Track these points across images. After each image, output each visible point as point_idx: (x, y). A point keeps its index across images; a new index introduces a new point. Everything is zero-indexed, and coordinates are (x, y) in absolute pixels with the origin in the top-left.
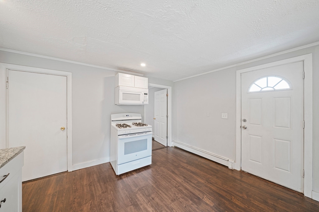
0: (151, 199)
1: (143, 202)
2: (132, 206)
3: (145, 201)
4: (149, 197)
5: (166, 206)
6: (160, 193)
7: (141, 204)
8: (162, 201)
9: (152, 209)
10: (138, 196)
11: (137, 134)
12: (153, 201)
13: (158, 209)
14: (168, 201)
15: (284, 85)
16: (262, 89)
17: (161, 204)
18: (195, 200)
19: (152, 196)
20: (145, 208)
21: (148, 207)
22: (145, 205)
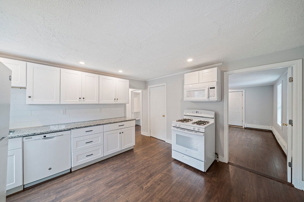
0: (159, 183)
1: (154, 179)
2: (150, 174)
3: (156, 180)
4: (160, 181)
5: (154, 194)
6: (166, 189)
7: (152, 178)
8: (158, 191)
10: (159, 175)
11: (186, 130)
12: (157, 185)
13: (150, 189)
14: (160, 196)
17: (155, 191)
19: (161, 183)
20: (149, 181)
21: (150, 182)
22: (152, 181)
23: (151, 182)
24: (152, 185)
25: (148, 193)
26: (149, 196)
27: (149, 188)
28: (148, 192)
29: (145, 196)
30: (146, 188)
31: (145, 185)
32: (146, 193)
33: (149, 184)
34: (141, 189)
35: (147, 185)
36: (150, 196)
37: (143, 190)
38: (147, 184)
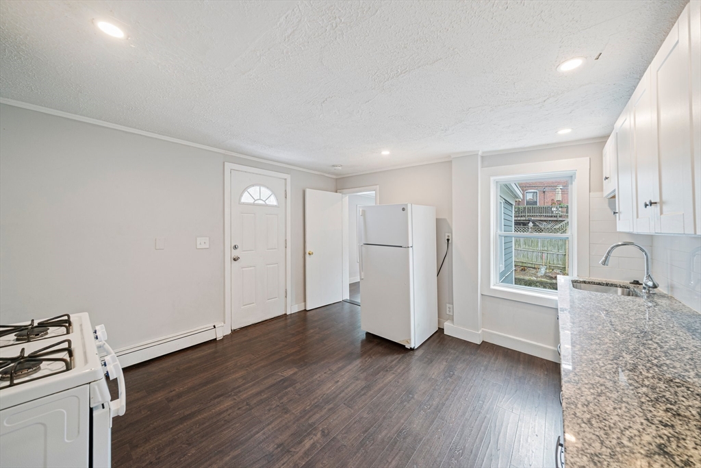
0: (279, 449)
1: (288, 465)
5: (298, 420)
8: (288, 428)
9: (306, 441)
12: (285, 444)
15: (273, 201)
16: (255, 200)
17: (293, 428)
18: (285, 384)
20: (306, 454)
21: (303, 450)
22: (296, 457)
23: (301, 454)
24: (300, 442)
25: (310, 422)
26: (310, 417)
27: (309, 434)
28: (311, 425)
29: (317, 416)
30: (315, 435)
31: (317, 441)
32: (314, 423)
33: (308, 444)
34: (326, 431)
35: (312, 441)
36: (307, 417)
37: (321, 429)
38: (313, 446)
